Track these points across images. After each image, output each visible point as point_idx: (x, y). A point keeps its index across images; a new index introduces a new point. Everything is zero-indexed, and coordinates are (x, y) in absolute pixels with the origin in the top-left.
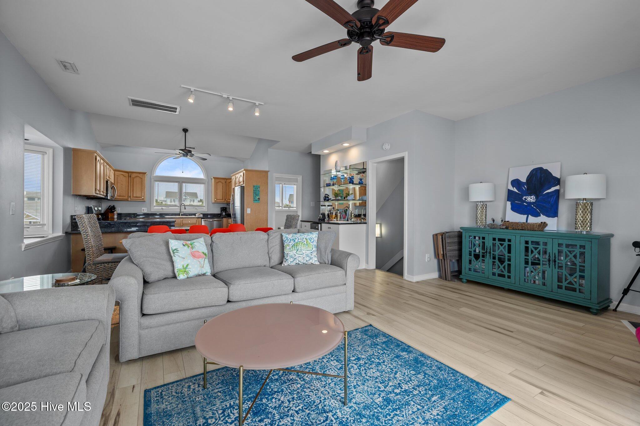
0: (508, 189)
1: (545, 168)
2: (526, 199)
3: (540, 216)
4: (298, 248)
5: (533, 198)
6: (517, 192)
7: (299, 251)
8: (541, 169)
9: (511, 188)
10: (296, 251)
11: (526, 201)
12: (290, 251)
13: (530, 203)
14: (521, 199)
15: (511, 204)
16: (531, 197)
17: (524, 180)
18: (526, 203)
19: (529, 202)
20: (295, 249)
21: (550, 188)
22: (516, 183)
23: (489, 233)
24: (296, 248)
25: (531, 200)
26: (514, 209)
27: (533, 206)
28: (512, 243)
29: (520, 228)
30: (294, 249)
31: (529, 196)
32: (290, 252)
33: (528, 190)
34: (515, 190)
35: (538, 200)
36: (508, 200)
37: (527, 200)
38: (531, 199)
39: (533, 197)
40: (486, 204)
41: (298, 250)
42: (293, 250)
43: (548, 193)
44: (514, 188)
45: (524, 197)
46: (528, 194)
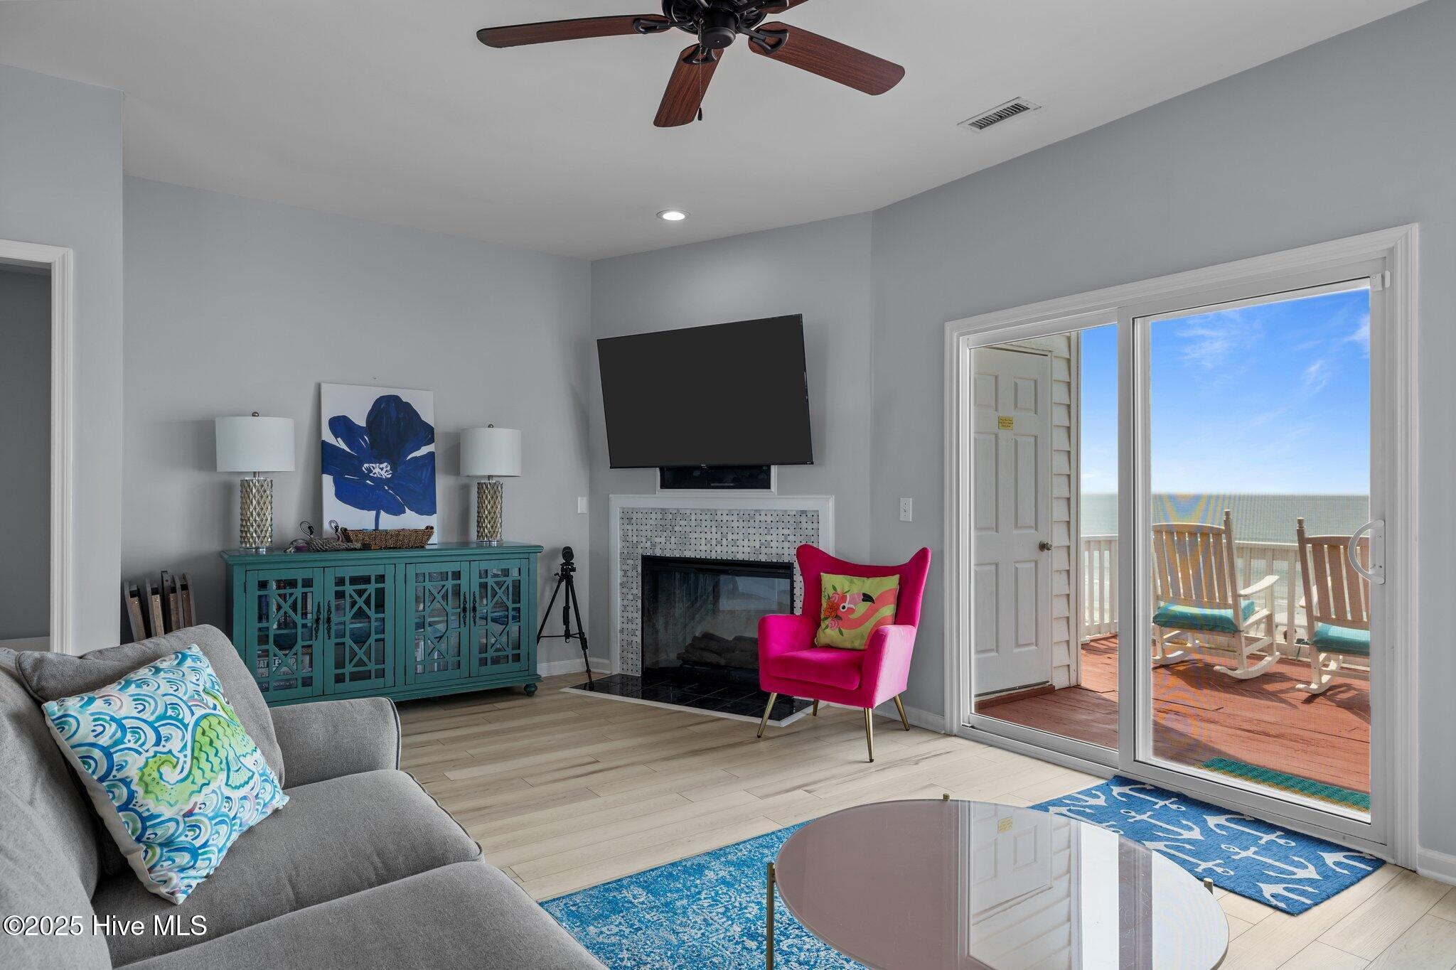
0: (323, 442)
1: (404, 400)
2: (370, 470)
3: (404, 512)
4: (222, 754)
5: (385, 469)
6: (349, 450)
7: (233, 768)
8: (396, 399)
9: (328, 436)
10: (223, 776)
11: (371, 475)
12: (195, 788)
13: (379, 481)
14: (358, 471)
15: (335, 482)
16: (381, 466)
17: (360, 420)
18: (372, 479)
19: (377, 477)
20: (216, 768)
21: (418, 449)
22: (341, 425)
23: (325, 564)
24: (216, 761)
25: (383, 473)
26: (342, 495)
27: (386, 488)
28: (388, 585)
29: (391, 543)
30: (206, 766)
31: (375, 463)
32: (198, 798)
33: (372, 449)
34: (342, 445)
35: (396, 474)
36: (325, 469)
37: (374, 474)
38: (381, 470)
39: (386, 467)
40: (272, 481)
41: (228, 763)
42: (208, 774)
43: (415, 458)
44: (339, 439)
45: (366, 465)
46: (373, 459)
